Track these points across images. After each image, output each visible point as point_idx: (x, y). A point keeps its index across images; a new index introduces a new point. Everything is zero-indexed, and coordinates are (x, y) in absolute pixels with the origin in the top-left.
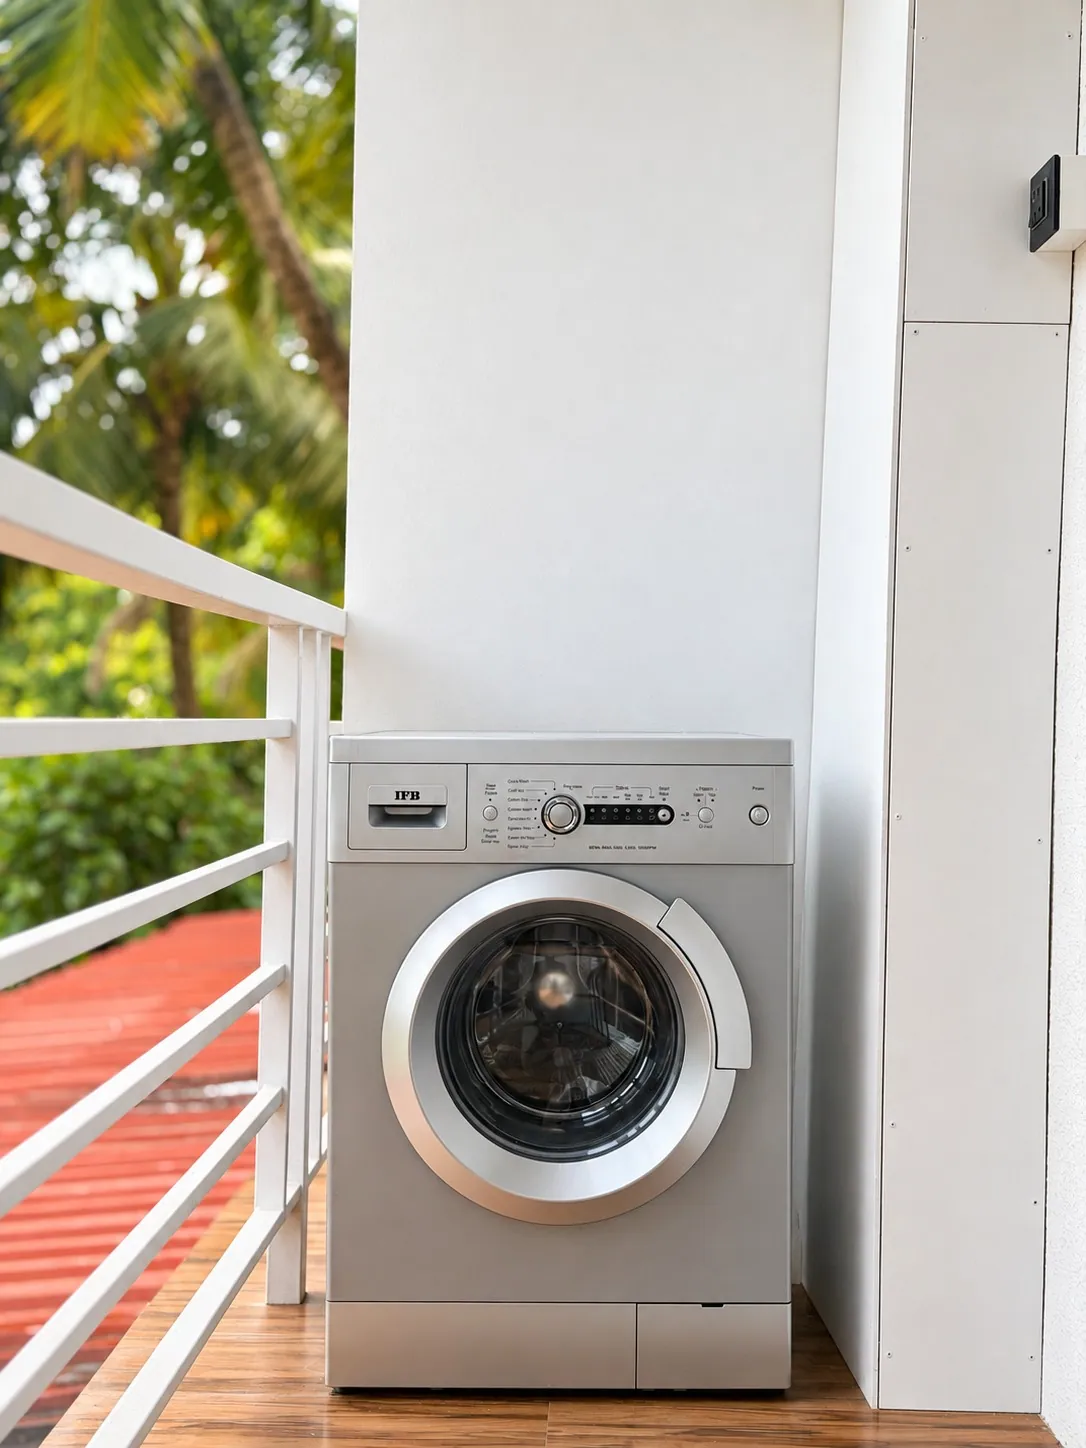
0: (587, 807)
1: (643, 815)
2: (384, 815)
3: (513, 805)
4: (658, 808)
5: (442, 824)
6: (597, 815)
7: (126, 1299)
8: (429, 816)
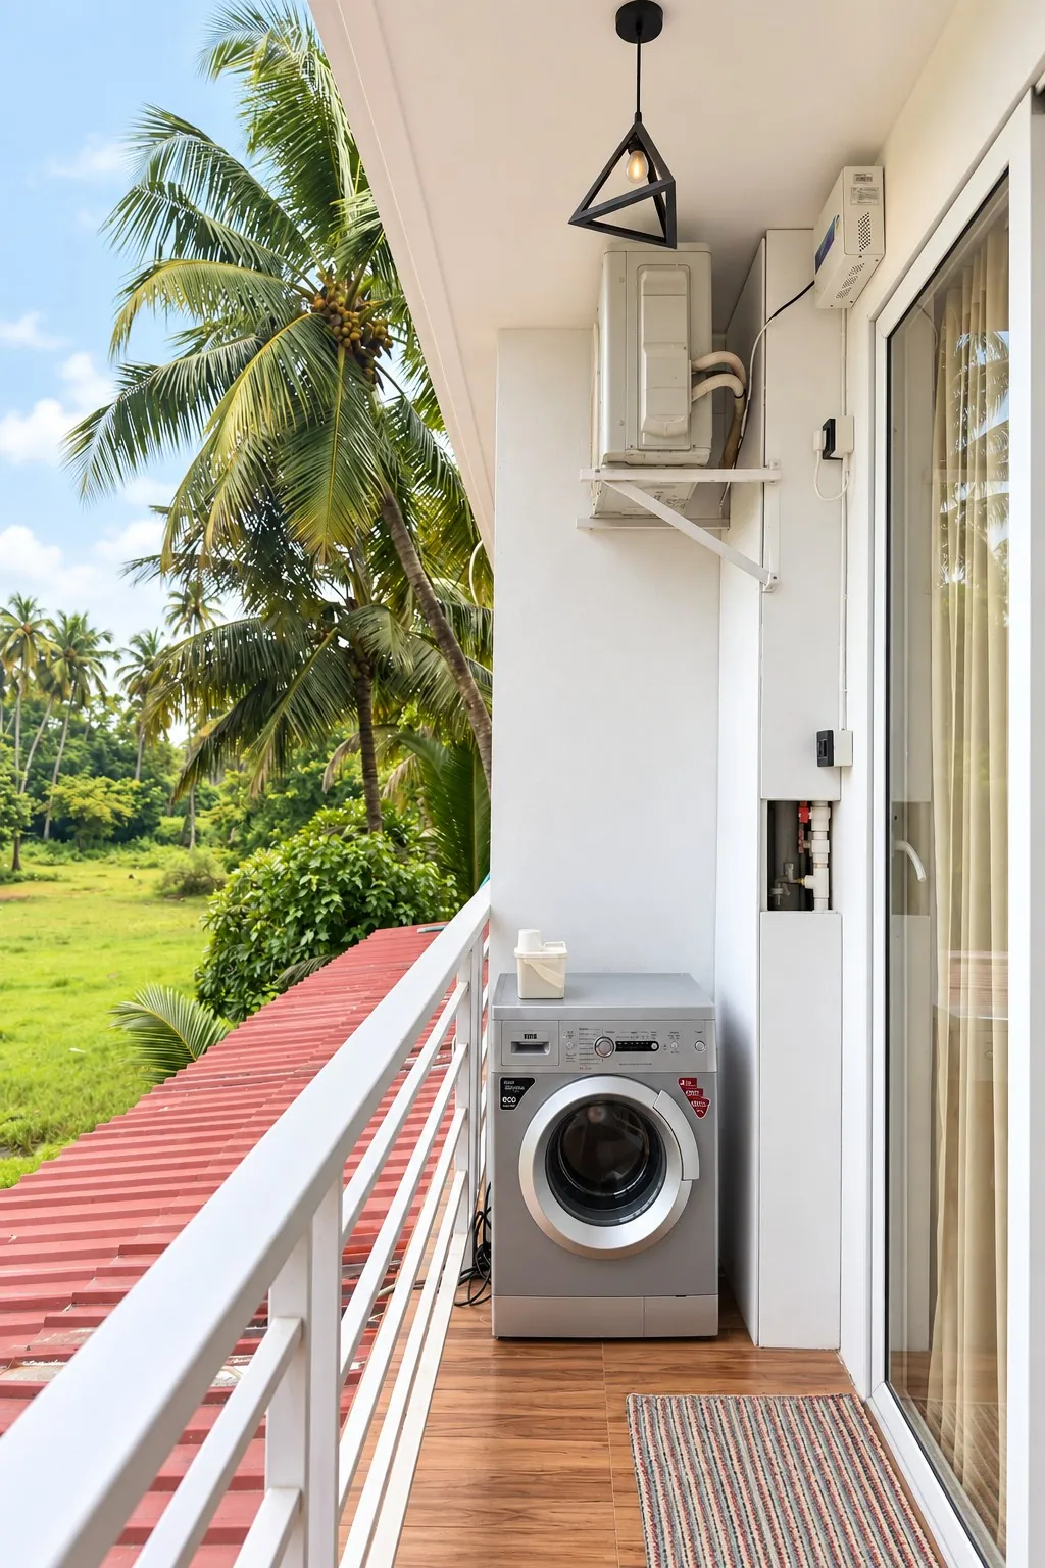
0: (617, 1043)
1: (645, 1047)
2: (520, 1047)
3: (582, 1042)
4: (651, 1043)
5: (547, 1052)
6: (624, 1047)
7: (389, 1272)
8: (540, 1048)
